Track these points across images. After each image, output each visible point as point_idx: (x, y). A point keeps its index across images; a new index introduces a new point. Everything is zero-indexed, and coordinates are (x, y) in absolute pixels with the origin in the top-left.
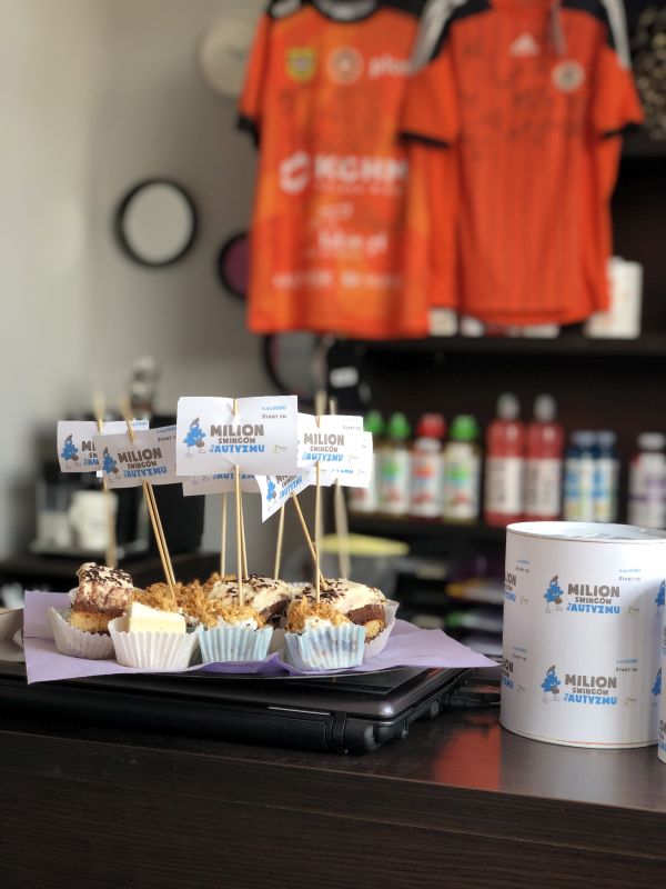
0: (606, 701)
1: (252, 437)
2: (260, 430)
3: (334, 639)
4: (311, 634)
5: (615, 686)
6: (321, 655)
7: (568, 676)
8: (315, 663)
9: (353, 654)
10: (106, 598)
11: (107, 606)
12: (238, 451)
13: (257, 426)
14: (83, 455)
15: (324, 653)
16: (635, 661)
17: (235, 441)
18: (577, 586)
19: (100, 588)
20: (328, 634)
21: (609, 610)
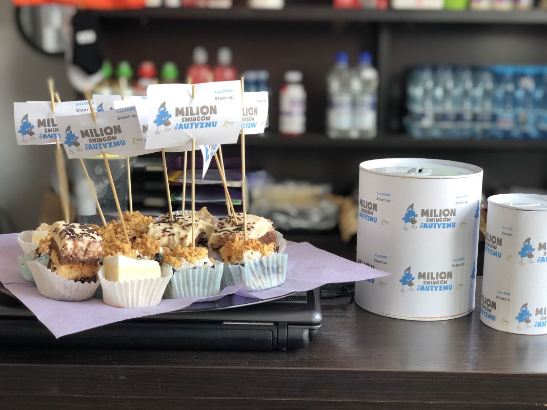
0: (446, 288)
1: (208, 115)
2: (214, 110)
3: (266, 266)
4: (249, 263)
5: (451, 278)
6: (258, 279)
7: (420, 273)
8: (255, 286)
9: (280, 275)
10: (86, 252)
11: (86, 258)
12: (196, 127)
13: (211, 107)
14: (39, 131)
15: (260, 278)
16: (463, 259)
17: (194, 119)
18: (428, 210)
19: (80, 244)
20: (261, 263)
21: (449, 226)
